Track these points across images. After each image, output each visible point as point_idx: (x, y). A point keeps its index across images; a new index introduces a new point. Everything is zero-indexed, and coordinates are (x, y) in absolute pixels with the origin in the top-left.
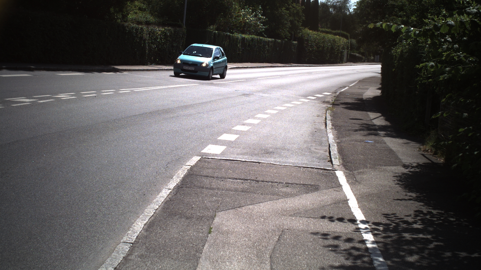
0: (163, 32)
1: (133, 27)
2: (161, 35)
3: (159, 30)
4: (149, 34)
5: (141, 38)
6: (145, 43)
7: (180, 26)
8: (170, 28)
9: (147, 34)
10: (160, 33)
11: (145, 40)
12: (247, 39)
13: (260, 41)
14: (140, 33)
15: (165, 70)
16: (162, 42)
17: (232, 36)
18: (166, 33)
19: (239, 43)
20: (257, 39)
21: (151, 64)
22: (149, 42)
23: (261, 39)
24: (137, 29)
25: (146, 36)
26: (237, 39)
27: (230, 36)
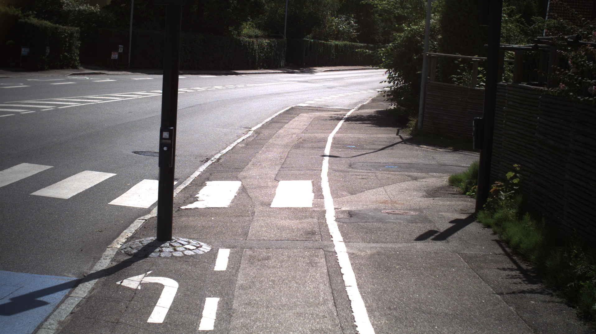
0: (268, 43)
1: (246, 41)
2: (267, 46)
3: (266, 41)
4: (258, 46)
5: (253, 49)
6: (255, 53)
7: (282, 38)
8: (274, 40)
9: (256, 46)
10: (266, 44)
11: (256, 50)
12: (340, 45)
13: (353, 47)
14: (252, 45)
15: (271, 73)
16: (268, 52)
17: (326, 43)
18: (271, 44)
19: (333, 49)
20: (350, 45)
21: (260, 69)
22: (258, 52)
23: (353, 45)
24: (249, 43)
25: (256, 47)
26: (331, 45)
27: (324, 43)
